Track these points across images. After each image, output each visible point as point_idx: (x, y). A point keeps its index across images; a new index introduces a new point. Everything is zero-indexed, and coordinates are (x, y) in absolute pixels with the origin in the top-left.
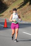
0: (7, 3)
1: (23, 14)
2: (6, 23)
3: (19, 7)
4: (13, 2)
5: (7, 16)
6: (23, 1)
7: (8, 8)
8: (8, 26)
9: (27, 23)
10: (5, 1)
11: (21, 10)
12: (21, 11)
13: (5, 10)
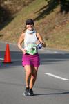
0: (10, 7)
1: (46, 33)
2: (9, 52)
3: (37, 15)
4: (25, 6)
5: (10, 37)
6: (46, 3)
7: (13, 19)
8: (12, 60)
9: (56, 52)
10: (6, 3)
11: (42, 23)
12: (41, 26)
13: (7, 24)
